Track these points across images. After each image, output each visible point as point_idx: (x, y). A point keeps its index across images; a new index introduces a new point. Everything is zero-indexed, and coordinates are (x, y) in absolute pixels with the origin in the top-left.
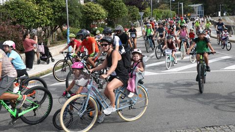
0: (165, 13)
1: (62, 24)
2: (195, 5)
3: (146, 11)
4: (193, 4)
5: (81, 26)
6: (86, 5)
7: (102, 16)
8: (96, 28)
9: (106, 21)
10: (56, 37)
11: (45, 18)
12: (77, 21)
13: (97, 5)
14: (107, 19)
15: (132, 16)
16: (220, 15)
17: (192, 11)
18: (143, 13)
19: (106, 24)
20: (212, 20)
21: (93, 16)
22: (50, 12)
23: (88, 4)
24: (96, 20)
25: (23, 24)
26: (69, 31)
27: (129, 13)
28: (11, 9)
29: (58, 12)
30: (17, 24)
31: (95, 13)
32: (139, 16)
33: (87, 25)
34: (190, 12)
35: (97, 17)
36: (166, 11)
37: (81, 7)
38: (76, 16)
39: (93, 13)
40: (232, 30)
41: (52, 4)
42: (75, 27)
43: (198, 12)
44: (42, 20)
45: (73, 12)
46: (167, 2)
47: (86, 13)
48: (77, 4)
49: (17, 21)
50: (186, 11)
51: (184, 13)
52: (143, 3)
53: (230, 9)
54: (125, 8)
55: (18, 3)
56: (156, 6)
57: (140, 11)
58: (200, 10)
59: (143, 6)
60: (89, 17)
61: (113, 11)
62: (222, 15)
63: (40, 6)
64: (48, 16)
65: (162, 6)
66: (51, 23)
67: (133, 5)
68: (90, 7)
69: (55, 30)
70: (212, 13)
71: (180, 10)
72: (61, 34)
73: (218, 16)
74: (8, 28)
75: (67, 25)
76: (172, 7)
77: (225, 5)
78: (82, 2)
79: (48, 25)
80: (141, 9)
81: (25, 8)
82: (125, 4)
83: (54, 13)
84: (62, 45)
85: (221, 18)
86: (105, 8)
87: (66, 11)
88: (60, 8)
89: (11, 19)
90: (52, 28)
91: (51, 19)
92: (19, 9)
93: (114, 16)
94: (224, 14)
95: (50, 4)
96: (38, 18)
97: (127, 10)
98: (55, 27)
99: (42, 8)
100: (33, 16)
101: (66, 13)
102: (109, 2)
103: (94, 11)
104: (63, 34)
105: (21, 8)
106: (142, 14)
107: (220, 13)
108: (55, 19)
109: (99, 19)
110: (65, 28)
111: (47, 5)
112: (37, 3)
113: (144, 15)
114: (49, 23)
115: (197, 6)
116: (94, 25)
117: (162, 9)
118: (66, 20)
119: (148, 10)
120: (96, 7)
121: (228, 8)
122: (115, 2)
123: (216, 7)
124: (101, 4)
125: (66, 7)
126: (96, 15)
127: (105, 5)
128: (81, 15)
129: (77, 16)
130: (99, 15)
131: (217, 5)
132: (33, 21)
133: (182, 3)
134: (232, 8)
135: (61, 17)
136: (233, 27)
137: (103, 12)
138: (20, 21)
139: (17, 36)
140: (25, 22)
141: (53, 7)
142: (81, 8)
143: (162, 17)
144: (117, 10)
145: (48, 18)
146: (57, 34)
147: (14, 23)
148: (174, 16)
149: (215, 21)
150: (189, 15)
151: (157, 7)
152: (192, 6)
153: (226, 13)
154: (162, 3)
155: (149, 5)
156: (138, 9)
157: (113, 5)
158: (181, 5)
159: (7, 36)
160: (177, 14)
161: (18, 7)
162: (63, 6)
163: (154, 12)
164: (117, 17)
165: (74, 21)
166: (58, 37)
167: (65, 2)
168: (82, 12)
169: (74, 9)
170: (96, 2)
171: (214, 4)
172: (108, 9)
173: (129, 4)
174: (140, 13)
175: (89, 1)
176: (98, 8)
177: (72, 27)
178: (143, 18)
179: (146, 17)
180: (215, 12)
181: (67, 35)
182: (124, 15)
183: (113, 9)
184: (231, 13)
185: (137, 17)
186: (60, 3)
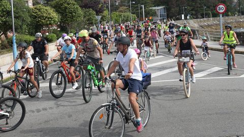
0: (124, 16)
1: (6, 31)
2: (157, 8)
3: (104, 14)
4: (155, 6)
5: (29, 32)
6: (35, 8)
7: (54, 21)
8: (47, 34)
9: (59, 26)
12: (25, 26)
13: (48, 8)
14: (60, 24)
15: (88, 20)
16: (183, 18)
17: (154, 14)
18: (101, 16)
19: (59, 29)
20: (175, 23)
21: (43, 21)
23: (38, 6)
24: (47, 25)
26: (15, 38)
27: (84, 17)
29: (2, 17)
31: (46, 17)
32: (96, 20)
34: (152, 15)
35: (48, 22)
36: (126, 14)
37: (29, 10)
38: (23, 20)
39: (43, 17)
40: (196, 35)
42: (22, 33)
43: (161, 15)
45: (20, 16)
46: (126, 4)
47: (36, 17)
48: (24, 7)
50: (148, 14)
51: (146, 17)
52: (100, 6)
53: (194, 12)
54: (80, 11)
56: (114, 8)
57: (97, 14)
58: (163, 13)
59: (100, 9)
60: (38, 22)
61: (67, 15)
62: (186, 18)
65: (121, 9)
67: (89, 7)
68: (39, 10)
70: (176, 16)
71: (141, 14)
72: (6, 42)
73: (181, 19)
75: (12, 31)
76: (133, 10)
77: (189, 7)
78: (30, 4)
80: (98, 12)
82: (80, 7)
84: (6, 55)
86: (57, 11)
87: (11, 15)
88: (4, 11)
93: (68, 20)
94: (188, 17)
97: (82, 13)
101: (12, 18)
102: (62, 4)
103: (45, 15)
104: (8, 42)
106: (99, 18)
107: (183, 16)
109: (50, 24)
110: (10, 34)
113: (102, 18)
115: (159, 9)
116: (45, 30)
117: (121, 11)
118: (12, 26)
119: (106, 13)
120: (46, 10)
121: (192, 10)
122: (68, 4)
123: (180, 10)
124: (52, 6)
125: (11, 11)
126: (47, 19)
127: (58, 8)
128: (29, 20)
129: (25, 21)
130: (50, 19)
131: (180, 7)
133: (143, 6)
134: (196, 11)
135: (5, 23)
136: (198, 31)
137: (55, 16)
142: (29, 12)
143: (122, 21)
144: (71, 13)
146: (0, 42)
148: (135, 20)
149: (179, 25)
150: (150, 18)
151: (116, 10)
152: (154, 8)
153: (190, 17)
154: (121, 6)
155: (107, 7)
156: (95, 12)
157: (66, 8)
158: (141, 8)
160: (138, 17)
162: (8, 9)
163: (112, 15)
164: (72, 21)
165: (20, 26)
166: (2, 45)
167: (11, 5)
168: (31, 16)
169: (21, 13)
170: (46, 4)
171: (177, 6)
172: (60, 13)
173: (85, 6)
174: (96, 17)
175: (38, 3)
176: (49, 11)
177: (18, 33)
178: (101, 22)
179: (104, 21)
180: (178, 15)
181: (12, 43)
182: (79, 19)
183: (66, 12)
184: (195, 16)
185: (93, 21)
186: (4, 6)
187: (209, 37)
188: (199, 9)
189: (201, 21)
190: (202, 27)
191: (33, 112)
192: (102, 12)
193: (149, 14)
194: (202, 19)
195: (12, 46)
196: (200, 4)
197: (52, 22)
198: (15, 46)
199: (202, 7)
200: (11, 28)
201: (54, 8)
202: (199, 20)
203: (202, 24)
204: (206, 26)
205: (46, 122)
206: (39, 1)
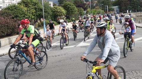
1: (40, 18)
2: (114, 7)
3: (87, 10)
5: (51, 19)
9: (66, 16)
10: (37, 25)
11: (31, 15)
12: (49, 16)
13: (60, 7)
14: (66, 15)
15: (80, 13)
16: (128, 12)
17: (113, 10)
19: (66, 18)
20: (124, 15)
21: (58, 14)
22: (33, 12)
23: (55, 6)
24: (60, 16)
25: (18, 18)
26: (44, 22)
27: (78, 12)
28: (11, 10)
29: (38, 11)
30: (15, 19)
31: (59, 12)
32: (84, 13)
33: (55, 19)
36: (99, 10)
37: (51, 8)
38: (48, 13)
39: (58, 12)
41: (35, 7)
44: (29, 16)
46: (99, 5)
47: (54, 12)
48: (49, 7)
49: (15, 16)
51: (109, 11)
52: (86, 6)
53: (133, 9)
54: (76, 9)
55: (15, 7)
56: (93, 7)
58: (117, 9)
59: (86, 8)
60: (56, 14)
61: (69, 11)
62: (129, 12)
63: (28, 8)
64: (32, 13)
65: (96, 7)
66: (34, 18)
67: (81, 7)
68: (56, 8)
69: (37, 21)
70: (124, 11)
71: (107, 10)
72: (40, 24)
73: (127, 13)
74: (10, 20)
75: (43, 18)
76: (102, 8)
77: (131, 7)
78: (52, 6)
79: (33, 19)
80: (85, 9)
81: (19, 10)
82: (76, 6)
83: (36, 12)
85: (129, 14)
86: (65, 9)
87: (43, 11)
88: (39, 9)
89: (11, 15)
90: (35, 20)
91: (34, 15)
92: (15, 10)
93: (70, 13)
94: (130, 12)
95: (33, 7)
96: (27, 15)
98: (37, 20)
99: (29, 9)
100: (24, 14)
101: (43, 12)
102: (67, 6)
104: (41, 24)
105: (17, 9)
107: (128, 11)
108: (37, 15)
109: (61, 15)
110: (42, 20)
111: (32, 7)
112: (26, 7)
113: (87, 12)
114: (33, 18)
115: (116, 8)
116: (59, 18)
117: (97, 9)
119: (89, 9)
121: (132, 8)
122: (70, 5)
123: (126, 8)
126: (60, 13)
127: (65, 7)
128: (51, 13)
130: (61, 13)
132: (24, 16)
133: (107, 6)
135: (40, 14)
137: (64, 11)
138: (17, 16)
139: (15, 25)
140: (19, 17)
141: (35, 9)
143: (97, 13)
144: (72, 10)
145: (33, 15)
146: (38, 24)
147: (13, 18)
148: (103, 13)
150: (111, 12)
152: (113, 7)
153: (131, 11)
155: (89, 7)
156: (83, 9)
157: (69, 7)
158: (106, 7)
159: (9, 25)
160: (105, 12)
161: (15, 9)
162: (41, 8)
163: (92, 11)
164: (72, 14)
165: (47, 16)
166: (39, 25)
167: (42, 6)
168: (52, 11)
169: (47, 10)
170: (59, 5)
171: (125, 6)
172: (66, 9)
173: (78, 6)
174: (84, 11)
175: (55, 5)
176: (61, 9)
177: (46, 19)
178: (86, 14)
179: (88, 13)
180: (125, 10)
181: (43, 24)
182: (75, 13)
183: (69, 9)
184: (134, 11)
185: (83, 14)
186: (39, 6)
187: (141, 21)
188: (136, 7)
189: (137, 14)
190: (137, 16)
191: (53, 56)
192: (87, 9)
193: (110, 10)
194: (137, 13)
195: (43, 26)
196: (137, 5)
197: (62, 14)
198: (45, 25)
199: (138, 6)
200: (42, 17)
201: (63, 7)
202: (136, 13)
203: (137, 15)
204: (140, 16)
205: (59, 61)
206: (56, 4)
